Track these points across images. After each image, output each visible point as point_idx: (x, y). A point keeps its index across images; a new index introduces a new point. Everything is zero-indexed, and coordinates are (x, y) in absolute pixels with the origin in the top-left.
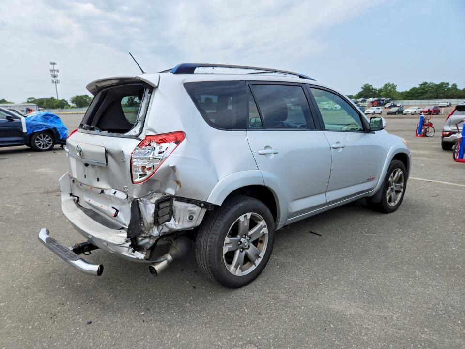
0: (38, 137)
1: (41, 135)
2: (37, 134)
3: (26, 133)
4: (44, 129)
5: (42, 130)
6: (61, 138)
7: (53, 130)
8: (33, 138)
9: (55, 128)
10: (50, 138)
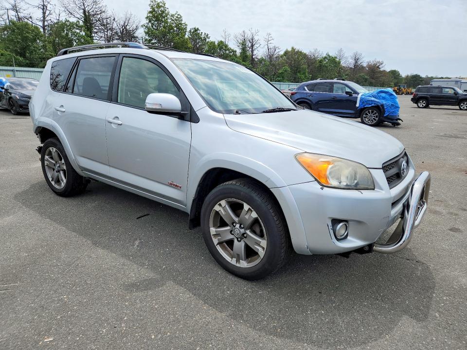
0: (367, 112)
1: (370, 111)
2: (366, 109)
3: (358, 107)
4: (373, 105)
5: (371, 106)
6: (385, 115)
7: (381, 107)
8: (363, 112)
9: (382, 105)
10: (377, 114)
